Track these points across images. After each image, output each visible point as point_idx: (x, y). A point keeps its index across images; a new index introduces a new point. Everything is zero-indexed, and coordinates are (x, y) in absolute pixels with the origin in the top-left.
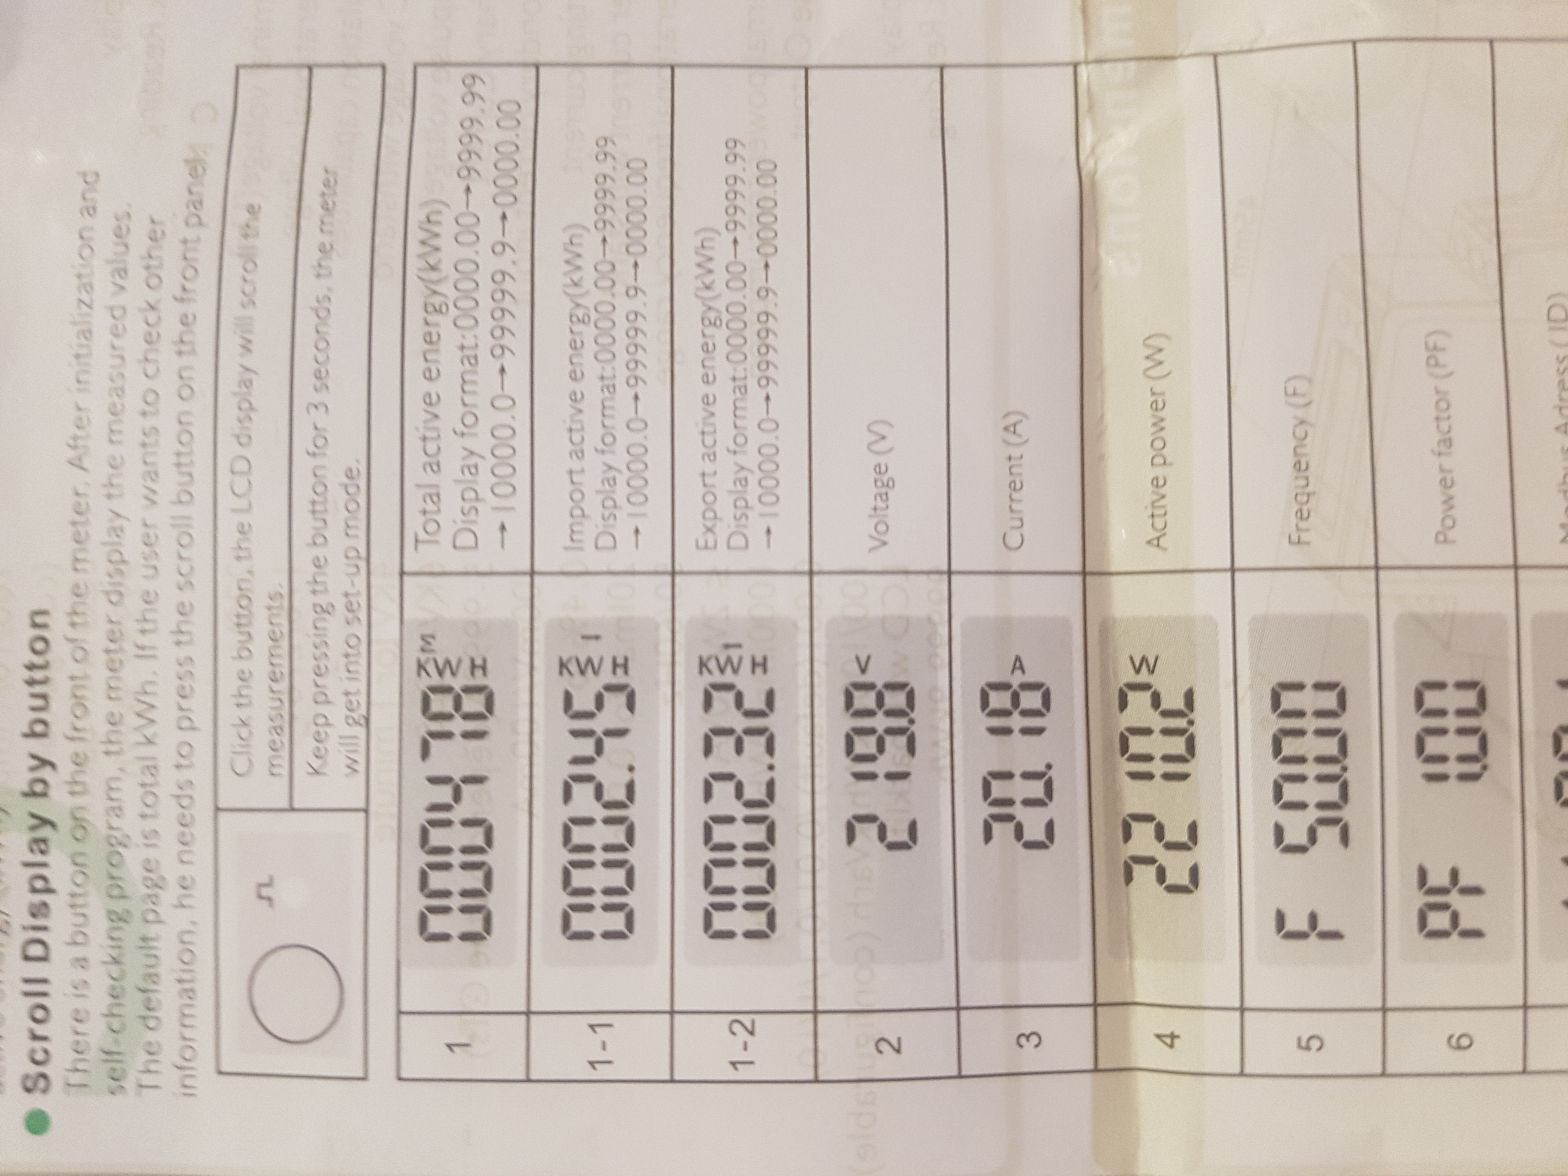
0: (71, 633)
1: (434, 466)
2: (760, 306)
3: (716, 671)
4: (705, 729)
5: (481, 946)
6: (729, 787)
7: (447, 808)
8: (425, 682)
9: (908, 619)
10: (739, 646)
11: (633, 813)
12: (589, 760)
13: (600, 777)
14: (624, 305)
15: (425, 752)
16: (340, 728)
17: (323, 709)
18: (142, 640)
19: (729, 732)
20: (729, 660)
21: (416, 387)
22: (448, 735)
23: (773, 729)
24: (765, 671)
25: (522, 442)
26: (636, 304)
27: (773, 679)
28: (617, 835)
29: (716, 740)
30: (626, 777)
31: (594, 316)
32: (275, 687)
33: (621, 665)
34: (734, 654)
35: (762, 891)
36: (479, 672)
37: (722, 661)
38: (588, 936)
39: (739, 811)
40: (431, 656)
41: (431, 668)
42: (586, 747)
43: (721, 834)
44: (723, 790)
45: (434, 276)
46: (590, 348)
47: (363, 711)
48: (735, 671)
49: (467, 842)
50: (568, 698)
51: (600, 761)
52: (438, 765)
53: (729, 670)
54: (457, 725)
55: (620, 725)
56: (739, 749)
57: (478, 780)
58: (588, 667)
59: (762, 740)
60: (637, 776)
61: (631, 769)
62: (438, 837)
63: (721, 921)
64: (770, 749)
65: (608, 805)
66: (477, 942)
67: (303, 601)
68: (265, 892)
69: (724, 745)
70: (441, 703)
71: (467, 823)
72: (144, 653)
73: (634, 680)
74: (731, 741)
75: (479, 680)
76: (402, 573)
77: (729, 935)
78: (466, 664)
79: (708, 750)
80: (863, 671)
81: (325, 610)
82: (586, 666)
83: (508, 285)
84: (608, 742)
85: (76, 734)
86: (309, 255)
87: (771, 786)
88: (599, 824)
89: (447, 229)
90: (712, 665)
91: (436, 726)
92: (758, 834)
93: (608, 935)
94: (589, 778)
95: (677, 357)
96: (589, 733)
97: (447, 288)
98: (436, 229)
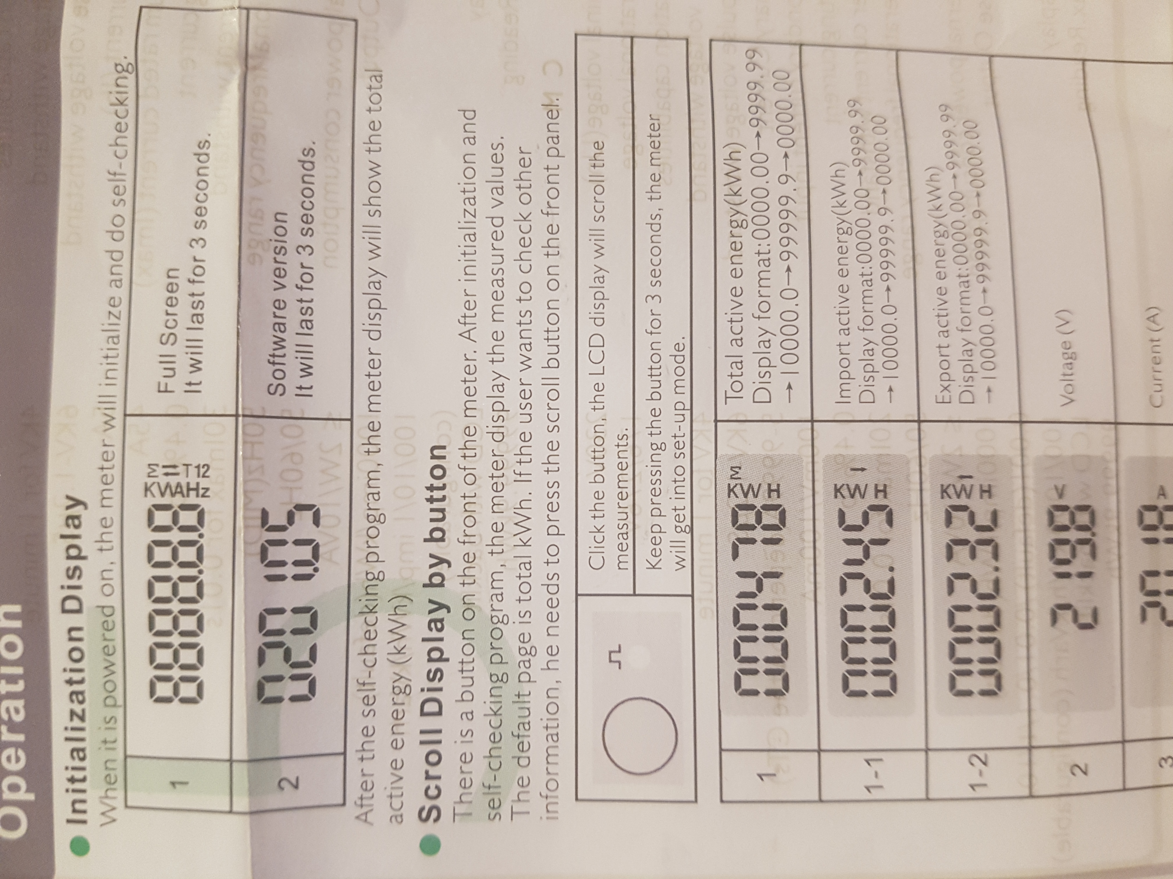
0: (463, 463)
1: (738, 341)
2: (976, 224)
3: (954, 496)
4: (947, 540)
5: (782, 700)
6: (966, 584)
7: (753, 595)
8: (734, 501)
9: (1088, 457)
10: (970, 477)
11: (893, 602)
12: (860, 562)
13: (868, 575)
14: (877, 221)
15: (735, 555)
16: (670, 534)
17: (657, 520)
18: (519, 469)
19: (964, 542)
20: (963, 488)
21: (726, 282)
22: (753, 541)
23: (998, 540)
24: (990, 497)
25: (803, 323)
26: (886, 220)
27: (996, 502)
28: (881, 618)
29: (956, 548)
30: (888, 575)
31: (856, 229)
32: (622, 504)
33: (882, 491)
34: (967, 482)
35: (992, 661)
36: (774, 494)
37: (958, 489)
38: (862, 694)
39: (974, 602)
40: (738, 481)
41: (738, 490)
42: (857, 552)
43: (961, 619)
44: (962, 586)
45: (737, 200)
46: (853, 253)
47: (688, 522)
48: (969, 496)
49: (769, 622)
50: (842, 515)
51: (868, 562)
52: (744, 563)
53: (963, 495)
54: (759, 534)
55: (883, 536)
56: (973, 555)
57: (776, 575)
58: (856, 491)
59: (989, 548)
60: (896, 575)
61: (892, 569)
62: (746, 617)
63: (963, 683)
64: (996, 556)
65: (875, 596)
66: (778, 697)
67: (643, 441)
68: (614, 657)
69: (961, 552)
70: (747, 517)
71: (768, 607)
72: (521, 478)
73: (891, 502)
74: (966, 549)
75: (774, 501)
76: (716, 421)
77: (968, 693)
78: (765, 487)
79: (950, 556)
80: (1061, 496)
81: (661, 447)
82: (855, 490)
83: (791, 206)
84: (874, 549)
85: (467, 539)
86: (644, 183)
87: (997, 583)
88: (868, 610)
89: (745, 165)
90: (951, 491)
91: (742, 534)
92: (988, 619)
93: (878, 694)
94: (860, 576)
95: (918, 259)
96: (859, 542)
97: (745, 208)
98: (737, 164)
